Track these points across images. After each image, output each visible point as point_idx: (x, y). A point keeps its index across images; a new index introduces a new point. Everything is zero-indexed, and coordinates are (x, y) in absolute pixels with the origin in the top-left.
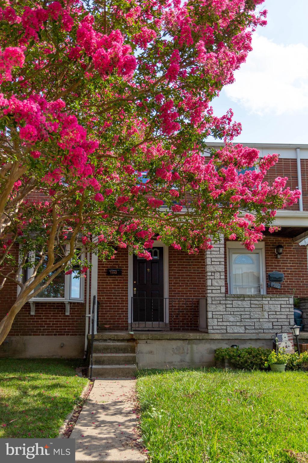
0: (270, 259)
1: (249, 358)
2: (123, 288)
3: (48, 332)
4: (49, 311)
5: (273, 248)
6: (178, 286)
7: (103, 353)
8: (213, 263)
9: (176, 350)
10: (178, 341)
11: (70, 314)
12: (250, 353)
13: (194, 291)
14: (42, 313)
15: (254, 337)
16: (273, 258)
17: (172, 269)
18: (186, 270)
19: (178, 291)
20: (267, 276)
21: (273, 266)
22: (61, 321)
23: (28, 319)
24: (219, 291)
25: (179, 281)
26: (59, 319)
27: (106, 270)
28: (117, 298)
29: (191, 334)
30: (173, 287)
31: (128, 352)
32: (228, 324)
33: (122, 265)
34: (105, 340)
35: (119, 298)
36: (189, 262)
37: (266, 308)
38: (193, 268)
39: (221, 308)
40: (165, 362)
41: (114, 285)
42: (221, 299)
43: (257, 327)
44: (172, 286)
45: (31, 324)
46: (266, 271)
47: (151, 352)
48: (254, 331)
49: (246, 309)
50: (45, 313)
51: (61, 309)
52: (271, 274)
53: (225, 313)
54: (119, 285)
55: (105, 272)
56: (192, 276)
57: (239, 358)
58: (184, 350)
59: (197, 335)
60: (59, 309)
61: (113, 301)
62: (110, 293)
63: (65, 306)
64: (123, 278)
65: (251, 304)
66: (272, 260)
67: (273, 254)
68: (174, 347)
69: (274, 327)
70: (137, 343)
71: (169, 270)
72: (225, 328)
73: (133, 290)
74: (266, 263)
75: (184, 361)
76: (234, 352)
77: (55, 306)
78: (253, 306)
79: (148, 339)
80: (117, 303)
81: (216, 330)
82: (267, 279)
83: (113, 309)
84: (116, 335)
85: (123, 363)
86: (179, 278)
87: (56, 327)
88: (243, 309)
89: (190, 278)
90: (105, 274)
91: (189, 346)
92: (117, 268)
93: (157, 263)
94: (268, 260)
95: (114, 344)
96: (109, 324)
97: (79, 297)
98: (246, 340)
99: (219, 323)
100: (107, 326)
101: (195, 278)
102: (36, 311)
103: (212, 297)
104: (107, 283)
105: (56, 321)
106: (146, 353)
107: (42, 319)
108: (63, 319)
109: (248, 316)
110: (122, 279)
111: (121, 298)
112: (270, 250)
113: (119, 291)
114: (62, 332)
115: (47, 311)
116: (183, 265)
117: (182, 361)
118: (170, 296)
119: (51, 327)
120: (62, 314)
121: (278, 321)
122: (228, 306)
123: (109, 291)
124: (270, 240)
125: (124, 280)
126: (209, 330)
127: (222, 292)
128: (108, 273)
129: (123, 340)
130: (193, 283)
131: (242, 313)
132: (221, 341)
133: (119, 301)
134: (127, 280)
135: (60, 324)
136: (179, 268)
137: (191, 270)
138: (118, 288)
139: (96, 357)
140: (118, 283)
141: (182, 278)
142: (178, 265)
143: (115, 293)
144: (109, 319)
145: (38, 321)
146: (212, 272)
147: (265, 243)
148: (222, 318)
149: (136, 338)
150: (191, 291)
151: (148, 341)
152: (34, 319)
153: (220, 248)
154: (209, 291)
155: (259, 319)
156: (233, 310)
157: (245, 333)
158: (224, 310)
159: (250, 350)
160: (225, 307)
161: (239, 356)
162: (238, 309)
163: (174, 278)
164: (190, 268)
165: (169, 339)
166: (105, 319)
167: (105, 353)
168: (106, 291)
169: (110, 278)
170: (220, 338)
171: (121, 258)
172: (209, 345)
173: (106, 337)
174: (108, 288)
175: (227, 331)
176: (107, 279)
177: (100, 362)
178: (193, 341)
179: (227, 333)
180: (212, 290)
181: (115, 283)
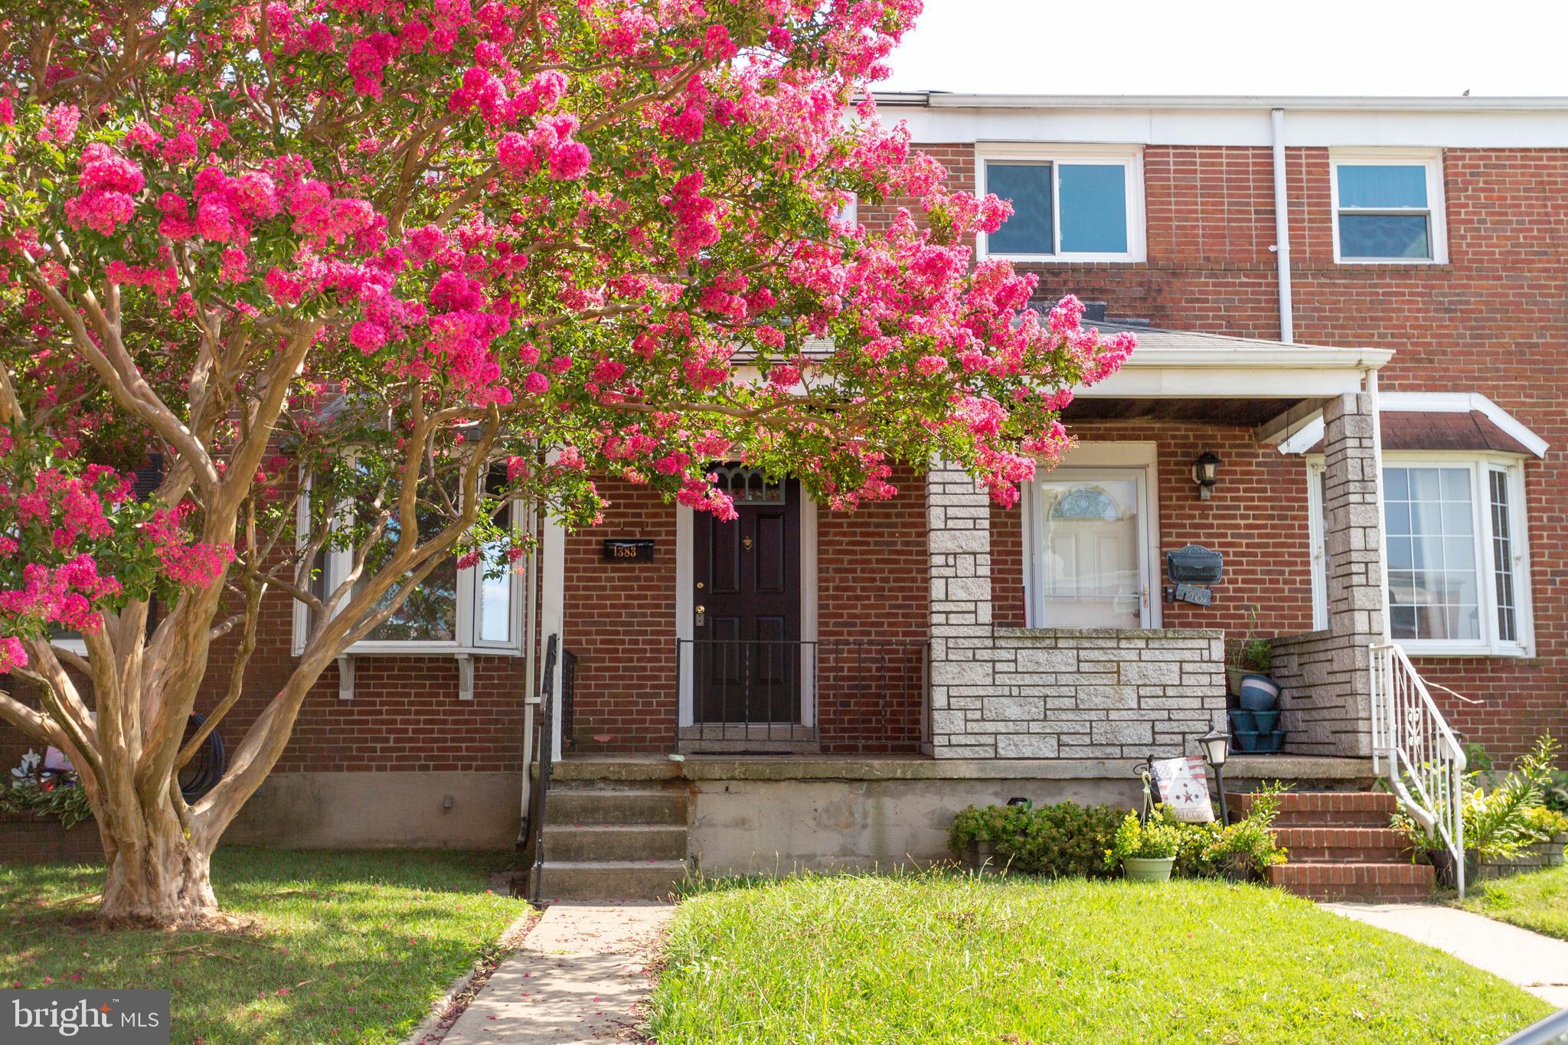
0: (1174, 502)
1: (1054, 839)
2: (658, 606)
3: (399, 759)
4: (404, 686)
5: (1185, 464)
6: (849, 598)
7: (580, 824)
8: (951, 524)
9: (824, 816)
10: (832, 785)
11: (476, 695)
12: (1058, 823)
13: (904, 615)
14: (380, 695)
15: (1090, 771)
16: (1186, 499)
17: (830, 538)
18: (876, 544)
19: (850, 616)
20: (1162, 563)
21: (1183, 526)
22: (445, 722)
23: (331, 713)
24: (970, 618)
25: (855, 580)
26: (437, 712)
27: (598, 543)
28: (636, 642)
29: (876, 763)
30: (831, 602)
31: (661, 822)
32: (1001, 727)
33: (654, 525)
34: (589, 783)
35: (645, 642)
36: (888, 516)
37: (1131, 673)
38: (902, 535)
39: (979, 674)
40: (789, 856)
41: (628, 597)
42: (978, 643)
43: (1098, 738)
44: (828, 598)
45: (342, 731)
46: (1162, 545)
47: (742, 823)
48: (1088, 752)
49: (1064, 679)
50: (389, 695)
51: (444, 678)
52: (1174, 556)
53: (991, 691)
54: (645, 597)
55: (594, 552)
56: (897, 562)
57: (1022, 839)
58: (852, 814)
59: (898, 766)
60: (436, 678)
61: (624, 651)
62: (612, 624)
63: (457, 669)
65: (1079, 661)
66: (1182, 508)
67: (1187, 486)
68: (821, 804)
69: (1157, 737)
70: (694, 793)
71: (820, 543)
72: (990, 740)
73: (695, 613)
74: (1161, 517)
75: (853, 853)
76: (1006, 818)
77: (421, 669)
78: (1084, 667)
79: (733, 778)
80: (639, 660)
81: (959, 750)
82: (1163, 572)
83: (622, 678)
84: (628, 765)
85: (644, 854)
86: (854, 571)
87: (425, 741)
88: (1051, 679)
89: (891, 571)
90: (596, 557)
91: (870, 803)
92: (638, 537)
93: (776, 516)
94: (1168, 507)
95: (618, 794)
96: (609, 731)
97: (505, 638)
98: (1063, 784)
99: (969, 724)
100: (603, 738)
101: (910, 571)
102: (356, 686)
103: (947, 638)
104: (604, 588)
105: (426, 722)
106: (726, 826)
107: (380, 713)
108: (452, 713)
109: (1069, 703)
110: (655, 575)
111: (651, 642)
112: (1173, 472)
113: (645, 615)
114: (446, 758)
115: (395, 686)
116: (867, 525)
117: (845, 851)
118: (820, 633)
119: (411, 740)
120: (446, 695)
121: (1170, 719)
122: (999, 667)
123: (608, 615)
124: (1174, 437)
125: (660, 579)
126: (937, 749)
127: (981, 620)
128: (607, 554)
129: (648, 782)
130: (902, 589)
131: (1048, 691)
132: (978, 786)
133: (644, 651)
134: (674, 579)
135: (441, 731)
136: (854, 534)
137: (895, 543)
138: (640, 606)
139: (555, 837)
140: (640, 588)
141: (863, 571)
142: (850, 525)
143: (631, 624)
144: (610, 713)
145: (366, 722)
146: (947, 555)
147: (1160, 446)
148: (982, 710)
149: (690, 776)
150: (896, 615)
151: (734, 786)
152: (351, 713)
154: (936, 619)
155: (1108, 710)
156: (1018, 680)
157: (1059, 758)
158: (989, 681)
159: (1060, 814)
160: (990, 671)
161: (1024, 832)
162: (1036, 679)
163: (837, 571)
164: (892, 535)
165: (804, 780)
166: (594, 713)
167: (588, 824)
168: (600, 615)
169: (614, 570)
170: (975, 775)
171: (650, 502)
172: (937, 797)
173: (591, 772)
174: (604, 606)
175: (996, 752)
176: (603, 575)
177: (568, 850)
178: (884, 784)
179: (996, 758)
180: (947, 613)
181: (631, 588)
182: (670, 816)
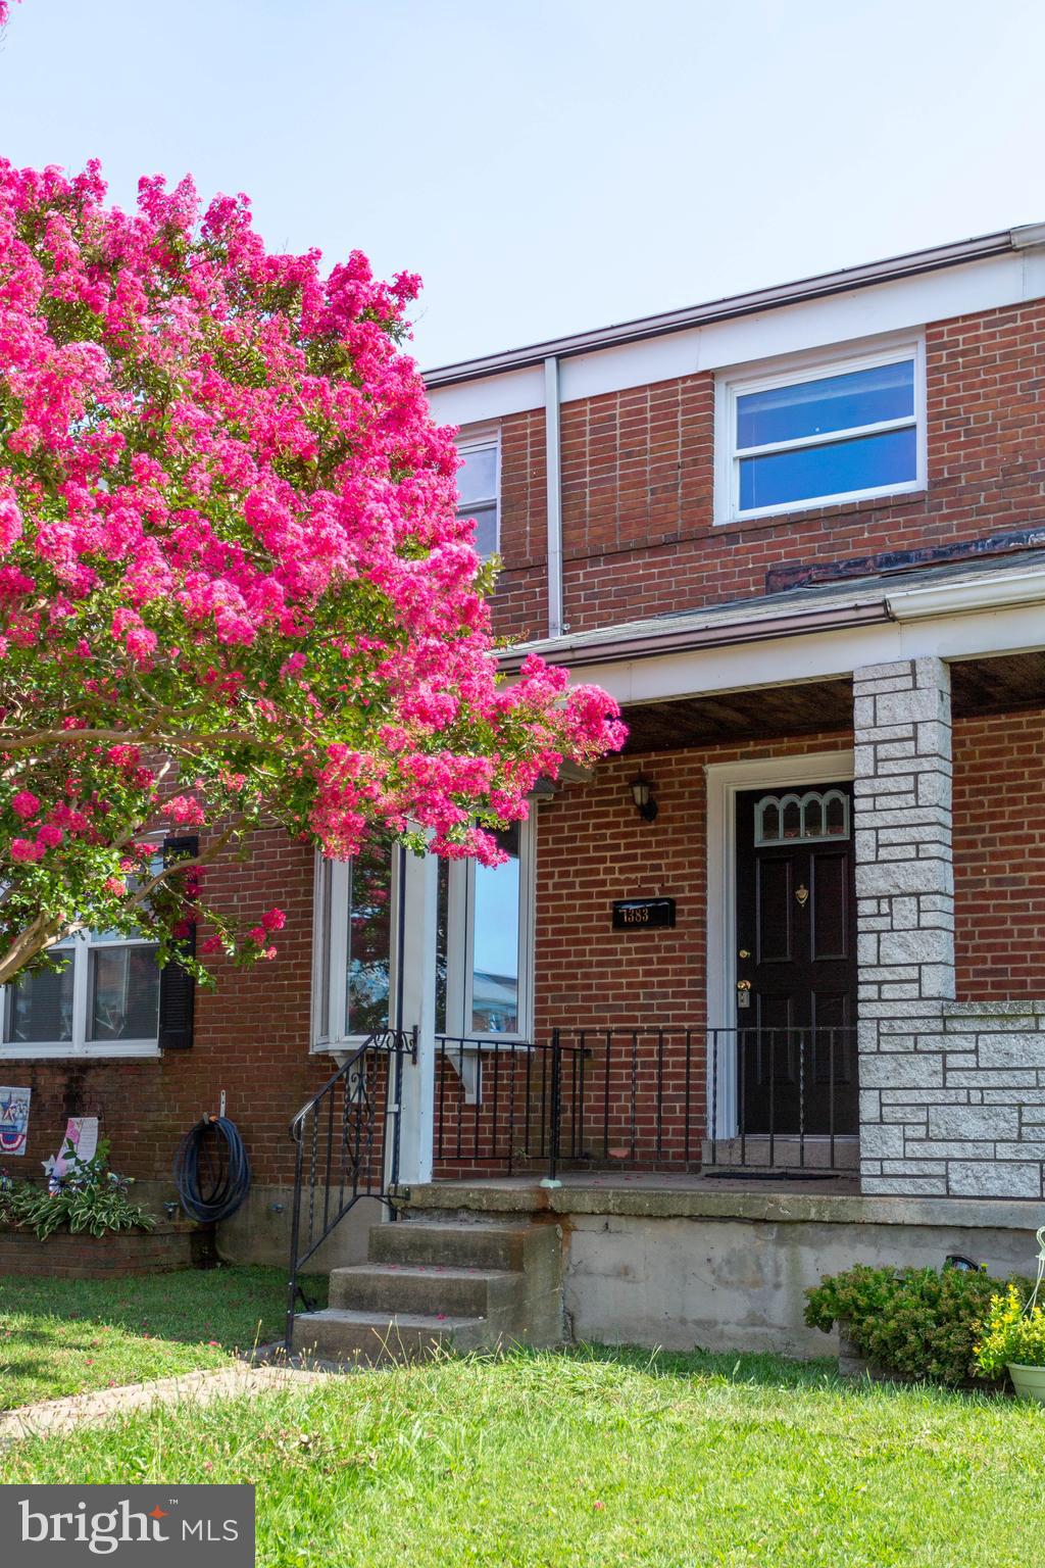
8: (884, 854)
9: (725, 1269)
10: (732, 1226)
22: (454, 1130)
24: (912, 990)
26: (446, 1119)
28: (657, 1031)
29: (783, 1198)
32: (953, 1150)
33: (676, 878)
39: (922, 1071)
40: (683, 1321)
41: (647, 973)
42: (922, 1027)
47: (624, 1272)
53: (940, 1096)
54: (665, 972)
58: (760, 1268)
59: (811, 1204)
61: (644, 1042)
62: (629, 1008)
64: (680, 936)
68: (719, 1254)
70: (568, 1230)
72: (939, 1169)
73: (738, 990)
75: (764, 1323)
79: (613, 1214)
81: (895, 1182)
84: (488, 1191)
88: (1030, 1079)
91: (783, 1253)
92: (657, 895)
93: (839, 856)
96: (627, 1144)
99: (910, 1146)
100: (620, 1152)
101: (1003, 921)
103: (879, 1019)
104: (619, 963)
106: (606, 1276)
110: (677, 943)
113: (665, 995)
117: (754, 1320)
122: (953, 1060)
123: (624, 997)
125: (684, 948)
126: (864, 1181)
127: (927, 992)
128: (617, 919)
129: (514, 1214)
131: (1024, 1097)
132: (929, 1236)
135: (450, 1141)
137: (982, 882)
138: (661, 984)
140: (661, 961)
143: (649, 1007)
144: (628, 1121)
146: (879, 898)
148: (927, 1124)
149: (562, 1209)
151: (614, 1222)
153: (916, 774)
154: (864, 992)
156: (979, 1080)
157: (1041, 1198)
158: (937, 1081)
160: (939, 1067)
162: (1006, 1080)
164: (978, 870)
165: (696, 1218)
168: (616, 997)
169: (631, 939)
170: (918, 1220)
171: (671, 849)
172: (872, 1251)
173: (449, 1198)
174: (619, 986)
175: (948, 1189)
176: (619, 946)
177: (361, 1297)
178: (801, 1228)
179: (948, 1196)
180: (880, 983)
181: (650, 961)
182: (505, 1259)
